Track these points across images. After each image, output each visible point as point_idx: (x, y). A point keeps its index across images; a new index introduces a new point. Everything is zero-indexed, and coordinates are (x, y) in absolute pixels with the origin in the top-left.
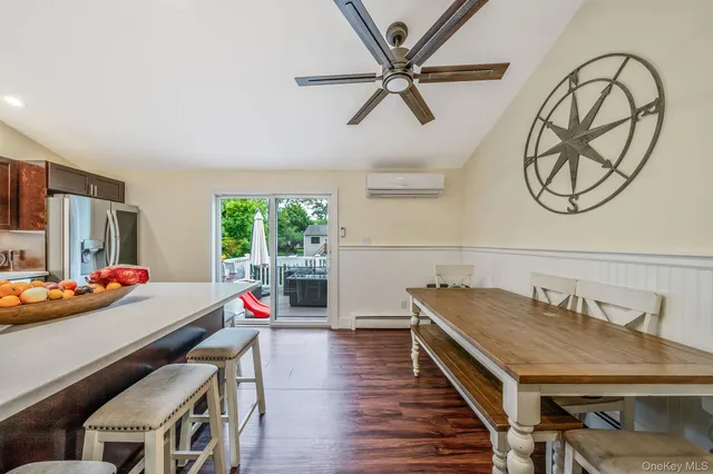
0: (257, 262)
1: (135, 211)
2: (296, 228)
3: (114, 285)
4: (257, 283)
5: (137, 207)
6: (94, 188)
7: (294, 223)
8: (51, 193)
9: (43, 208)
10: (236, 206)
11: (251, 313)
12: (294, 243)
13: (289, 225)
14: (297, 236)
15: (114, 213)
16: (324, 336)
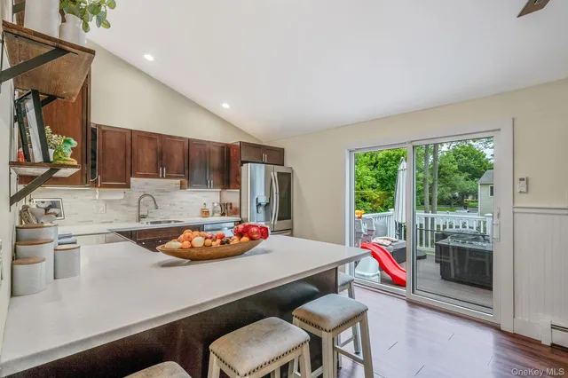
0: (402, 219)
1: (289, 171)
2: (467, 174)
3: (245, 239)
4: (401, 243)
5: (291, 168)
6: (265, 156)
7: (463, 169)
8: (243, 162)
9: (239, 174)
10: (387, 155)
11: (389, 277)
12: (465, 194)
13: (455, 172)
14: (469, 185)
15: (276, 174)
16: (488, 337)
